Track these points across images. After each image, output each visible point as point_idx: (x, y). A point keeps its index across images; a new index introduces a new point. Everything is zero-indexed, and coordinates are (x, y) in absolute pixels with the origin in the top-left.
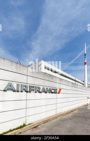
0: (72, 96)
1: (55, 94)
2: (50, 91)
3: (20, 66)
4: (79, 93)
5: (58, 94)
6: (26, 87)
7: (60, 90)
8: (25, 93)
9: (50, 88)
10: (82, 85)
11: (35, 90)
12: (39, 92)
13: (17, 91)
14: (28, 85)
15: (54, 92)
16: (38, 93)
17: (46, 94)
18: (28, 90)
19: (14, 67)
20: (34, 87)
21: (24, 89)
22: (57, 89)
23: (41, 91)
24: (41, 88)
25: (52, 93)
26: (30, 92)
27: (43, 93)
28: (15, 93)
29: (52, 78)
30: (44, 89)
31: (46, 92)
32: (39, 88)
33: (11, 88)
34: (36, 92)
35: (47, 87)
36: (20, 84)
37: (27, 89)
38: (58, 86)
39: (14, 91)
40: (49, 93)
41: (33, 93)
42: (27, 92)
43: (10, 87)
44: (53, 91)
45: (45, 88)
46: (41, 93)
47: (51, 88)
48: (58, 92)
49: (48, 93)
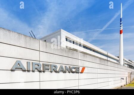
0: (99, 76)
1: (77, 74)
2: (69, 70)
3: (30, 39)
4: (110, 72)
5: (81, 74)
6: (38, 65)
7: (84, 69)
8: (38, 73)
9: (69, 67)
10: (116, 62)
11: (50, 70)
12: (56, 72)
13: (27, 71)
14: (41, 63)
15: (76, 71)
16: (54, 73)
17: (65, 74)
18: (42, 69)
19: (22, 41)
20: (49, 66)
21: (36, 69)
22: (79, 68)
23: (58, 70)
24: (59, 66)
25: (73, 72)
26: (44, 72)
27: (61, 73)
28: (24, 73)
29: (73, 54)
30: (61, 67)
31: (65, 72)
32: (55, 67)
33: (20, 67)
34: (51, 72)
35: (66, 65)
36: (31, 62)
37: (40, 68)
38: (80, 64)
39: (24, 71)
40: (69, 72)
41: (47, 73)
42: (40, 71)
43: (18, 66)
44: (74, 70)
45: (64, 66)
46: (58, 72)
47: (71, 66)
48: (80, 71)
49: (67, 73)
